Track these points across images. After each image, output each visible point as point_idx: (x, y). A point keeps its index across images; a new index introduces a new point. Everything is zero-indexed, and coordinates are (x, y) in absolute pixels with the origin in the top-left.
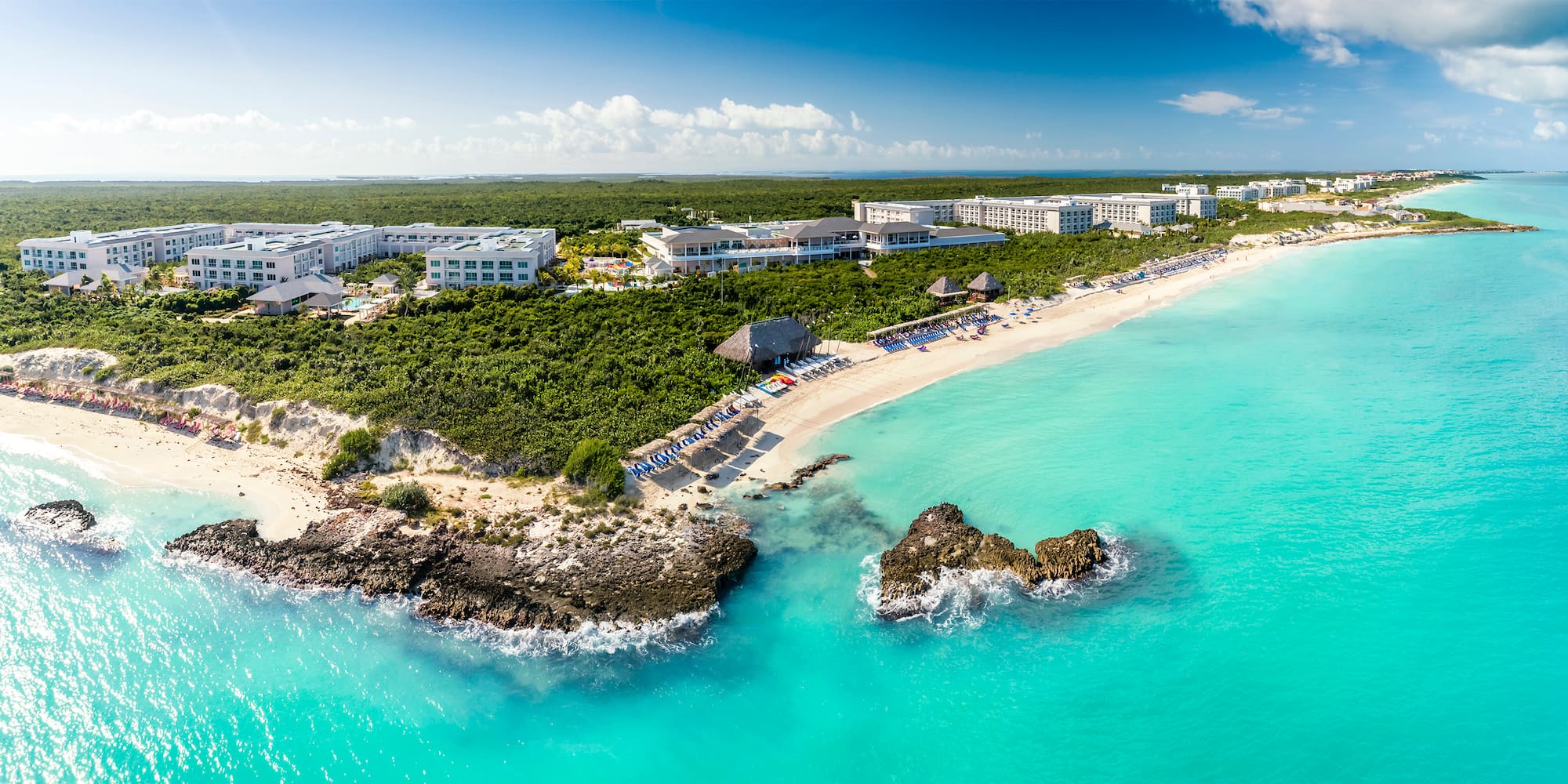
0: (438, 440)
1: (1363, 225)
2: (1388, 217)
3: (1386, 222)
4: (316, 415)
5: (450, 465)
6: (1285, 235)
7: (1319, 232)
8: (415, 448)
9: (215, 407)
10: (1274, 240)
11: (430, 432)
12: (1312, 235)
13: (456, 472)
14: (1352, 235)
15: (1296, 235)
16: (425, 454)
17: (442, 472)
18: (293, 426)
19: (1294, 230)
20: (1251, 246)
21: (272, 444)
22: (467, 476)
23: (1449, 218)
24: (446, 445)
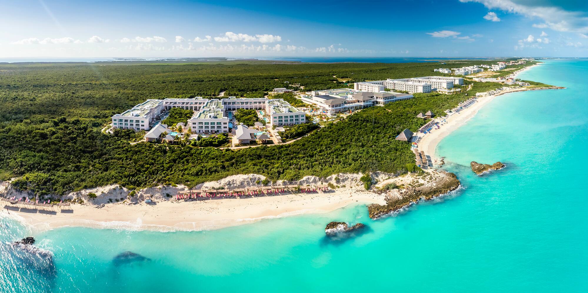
0: (381, 173)
1: (511, 88)
2: (518, 85)
3: (518, 87)
4: (347, 176)
5: (387, 177)
6: (490, 92)
7: (499, 91)
8: (377, 176)
9: (312, 183)
10: (488, 94)
11: (378, 171)
12: (498, 92)
13: (389, 178)
14: (509, 91)
15: (493, 92)
16: (380, 177)
17: (386, 179)
18: (343, 181)
19: (492, 90)
20: (482, 96)
21: (341, 187)
22: (392, 178)
23: (537, 85)
24: (383, 173)
